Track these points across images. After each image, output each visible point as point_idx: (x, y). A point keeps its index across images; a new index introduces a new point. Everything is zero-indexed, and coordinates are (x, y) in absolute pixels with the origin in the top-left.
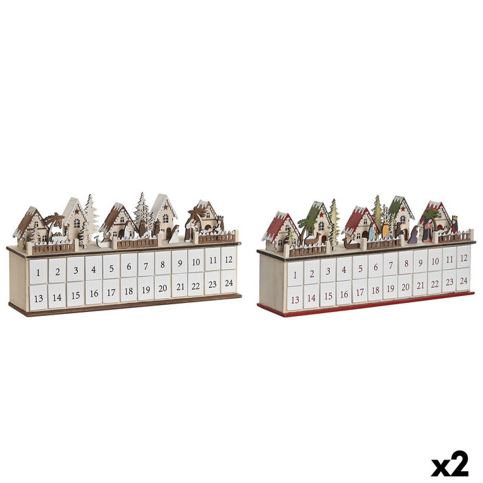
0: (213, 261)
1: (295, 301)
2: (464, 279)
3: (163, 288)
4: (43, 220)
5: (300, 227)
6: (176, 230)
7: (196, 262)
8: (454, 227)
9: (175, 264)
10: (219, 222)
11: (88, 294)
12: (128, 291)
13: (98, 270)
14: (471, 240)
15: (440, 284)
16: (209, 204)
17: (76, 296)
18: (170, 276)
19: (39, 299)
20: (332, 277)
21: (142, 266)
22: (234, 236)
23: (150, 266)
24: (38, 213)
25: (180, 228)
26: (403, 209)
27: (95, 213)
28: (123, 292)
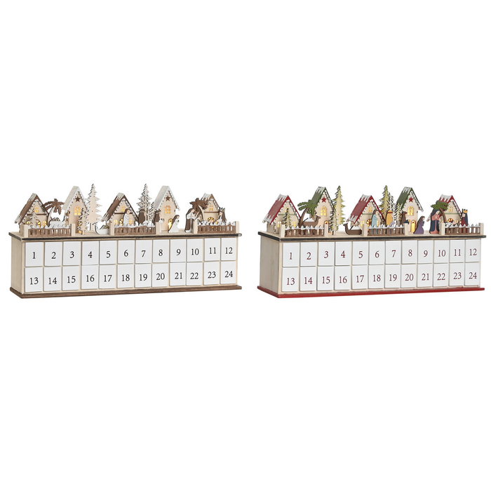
0: (213, 251)
1: (291, 282)
2: (473, 274)
3: (161, 276)
4: (43, 206)
5: (300, 209)
6: (177, 220)
7: (196, 252)
8: (464, 220)
9: (174, 253)
10: (221, 214)
11: (84, 279)
12: (125, 278)
13: (95, 255)
14: (481, 234)
15: (446, 277)
16: (212, 196)
17: (71, 280)
18: (168, 264)
19: (34, 281)
20: (330, 261)
21: (139, 253)
22: (234, 227)
23: (148, 253)
24: (39, 199)
25: (180, 219)
26: (411, 200)
27: (98, 202)
28: (120, 278)
